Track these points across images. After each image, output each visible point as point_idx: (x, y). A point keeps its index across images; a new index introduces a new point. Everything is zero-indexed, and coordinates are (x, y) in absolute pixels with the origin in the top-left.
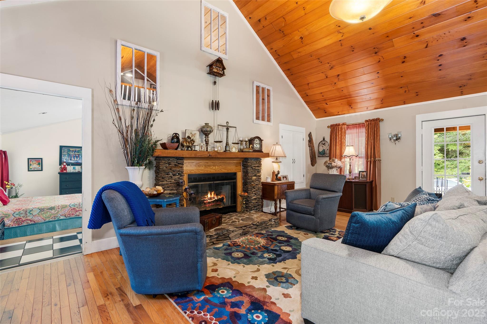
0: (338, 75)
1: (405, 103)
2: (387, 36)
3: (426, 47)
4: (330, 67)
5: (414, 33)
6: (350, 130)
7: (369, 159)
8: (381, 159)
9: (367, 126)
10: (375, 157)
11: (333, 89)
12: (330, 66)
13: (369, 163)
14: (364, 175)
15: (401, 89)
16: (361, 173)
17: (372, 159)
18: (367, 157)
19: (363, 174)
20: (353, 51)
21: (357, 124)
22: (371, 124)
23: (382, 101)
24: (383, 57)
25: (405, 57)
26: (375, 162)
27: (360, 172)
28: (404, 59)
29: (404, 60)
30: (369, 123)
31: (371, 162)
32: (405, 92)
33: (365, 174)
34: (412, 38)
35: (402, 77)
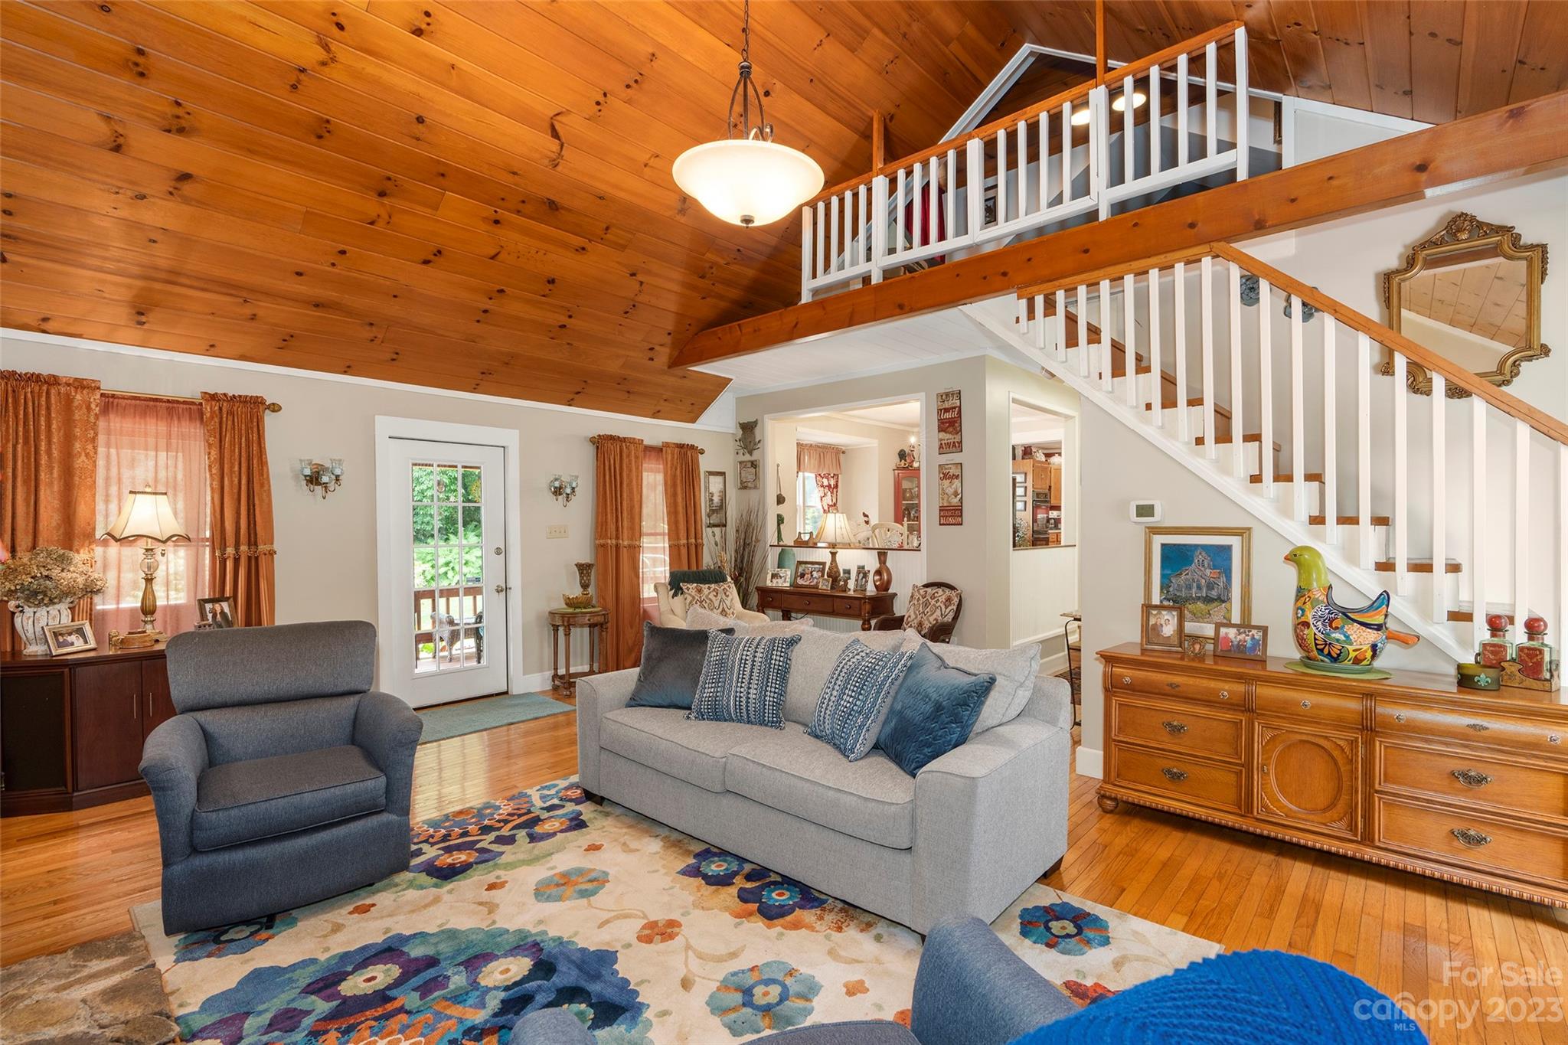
0: (185, 177)
1: (347, 370)
2: (442, 172)
3: (493, 258)
4: (175, 121)
5: (496, 211)
6: (118, 419)
7: (230, 551)
8: (276, 547)
9: (217, 420)
10: (253, 542)
11: (112, 212)
12: (178, 117)
13: (229, 565)
14: (222, 612)
15: (368, 328)
16: (208, 606)
17: (244, 548)
18: (219, 541)
19: (218, 611)
20: (320, 137)
21: (161, 401)
22: (230, 413)
23: (285, 340)
24: (390, 217)
25: (439, 252)
26: (254, 562)
27: (202, 602)
28: (435, 255)
29: (432, 257)
30: (220, 409)
31: (237, 561)
32: (372, 340)
33: (227, 610)
34: (485, 219)
35: (395, 296)
